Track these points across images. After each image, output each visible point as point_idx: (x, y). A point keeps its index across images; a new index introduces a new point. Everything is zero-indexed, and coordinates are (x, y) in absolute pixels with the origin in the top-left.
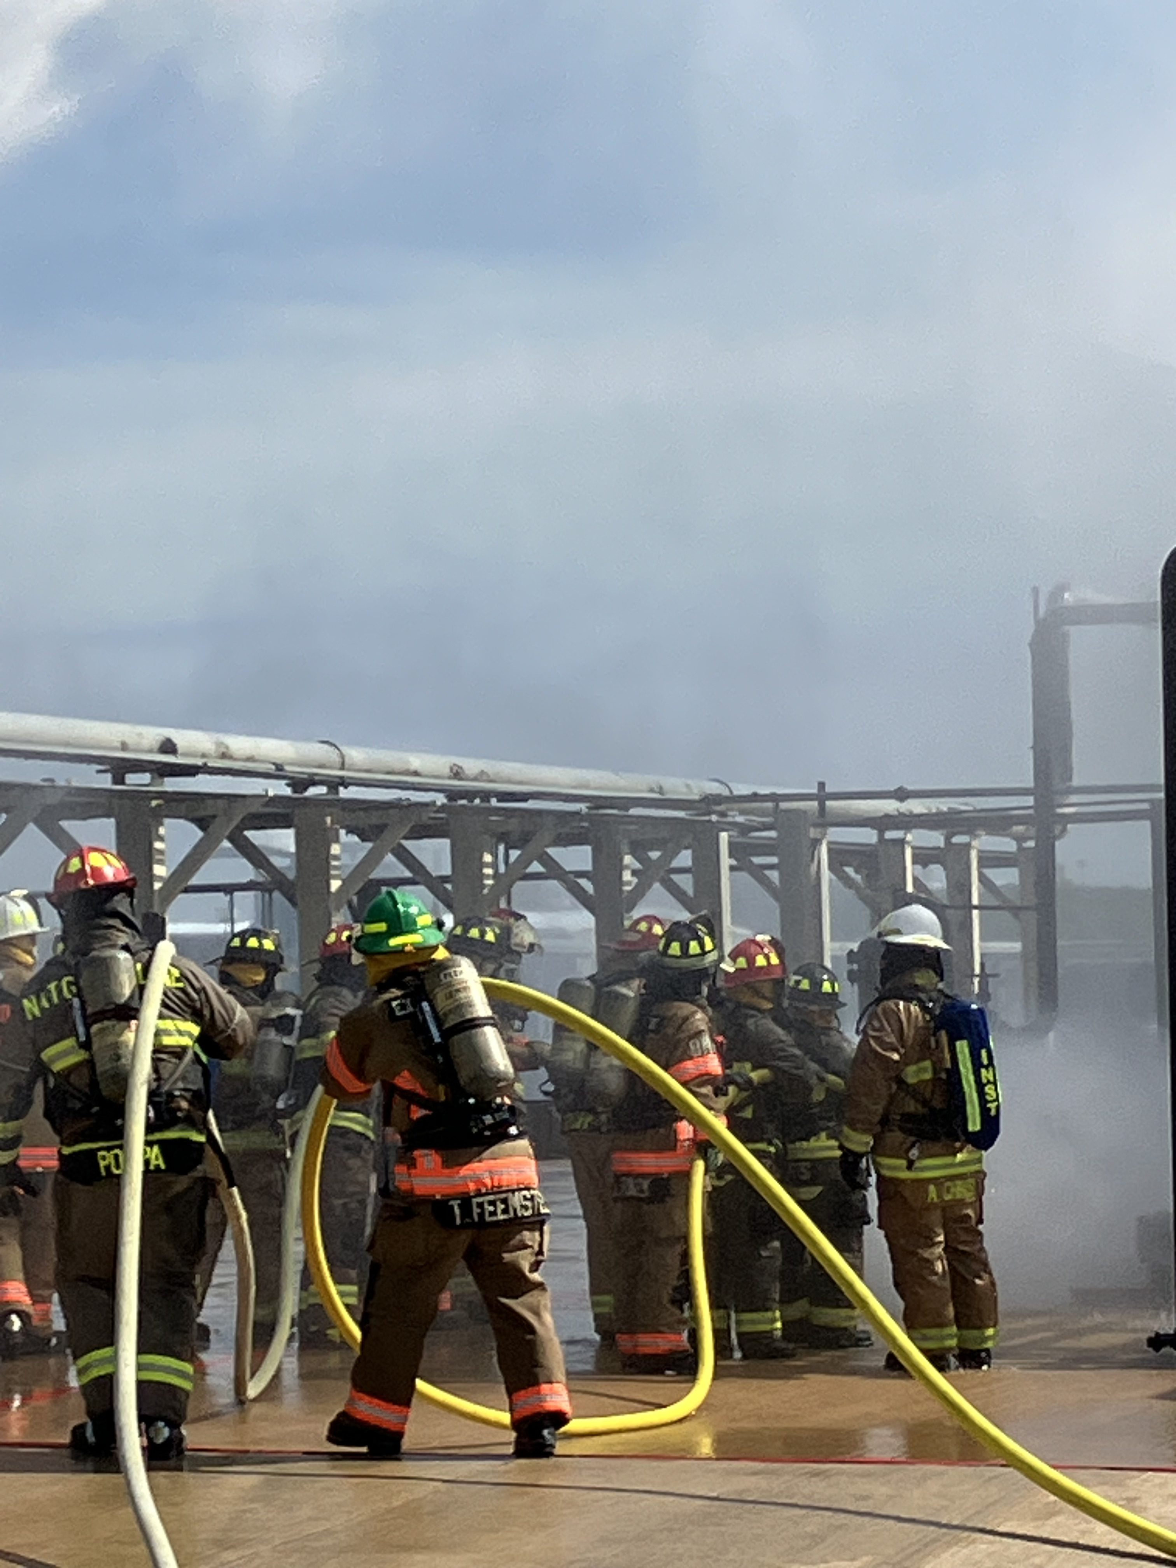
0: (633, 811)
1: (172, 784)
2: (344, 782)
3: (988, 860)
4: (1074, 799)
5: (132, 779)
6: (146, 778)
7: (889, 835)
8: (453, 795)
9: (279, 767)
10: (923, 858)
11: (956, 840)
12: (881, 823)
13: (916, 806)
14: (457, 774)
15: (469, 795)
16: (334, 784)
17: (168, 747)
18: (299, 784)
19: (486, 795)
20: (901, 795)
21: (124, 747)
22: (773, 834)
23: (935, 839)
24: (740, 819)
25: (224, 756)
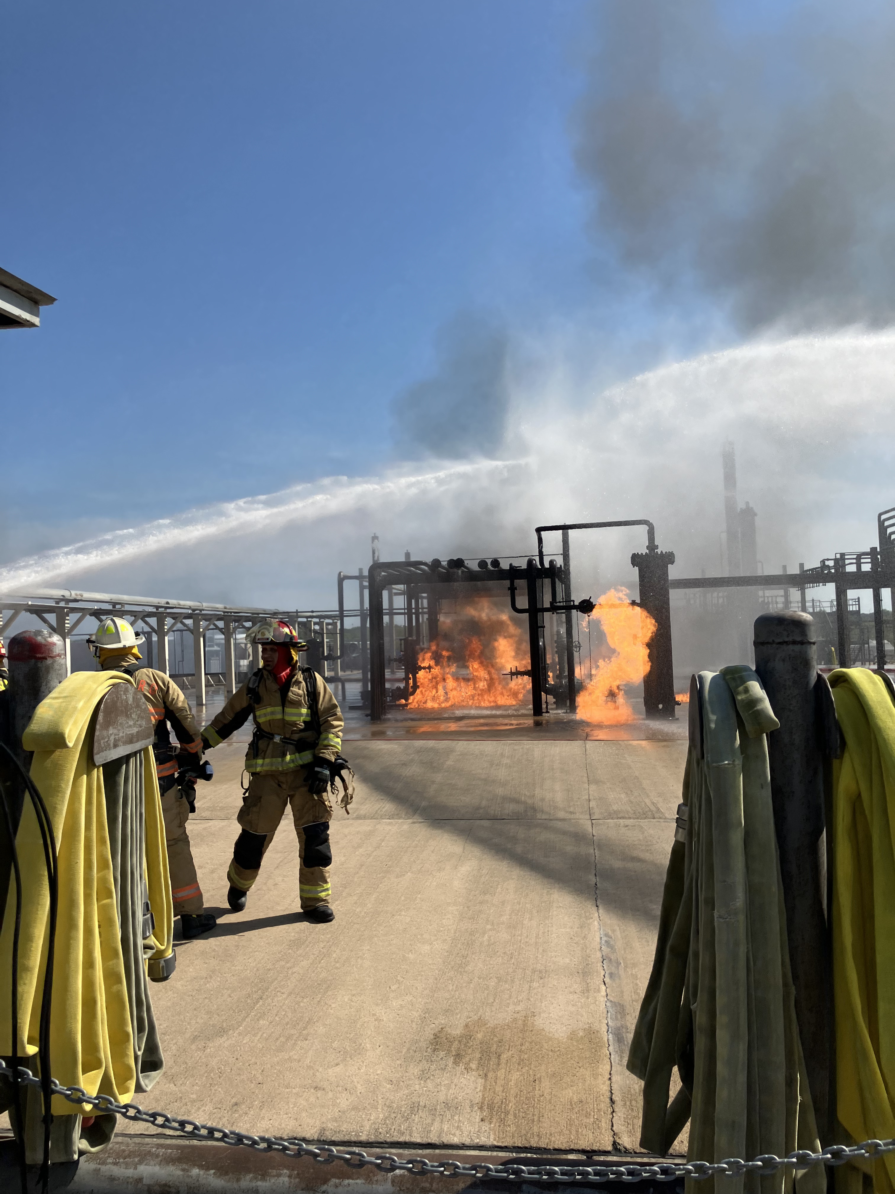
0: (260, 615)
1: (168, 611)
2: (203, 610)
3: (328, 624)
5: (160, 610)
6: (163, 609)
7: (309, 619)
8: (224, 612)
9: (190, 607)
10: (315, 624)
11: (321, 620)
12: (307, 617)
13: (314, 614)
14: (225, 608)
15: (228, 612)
16: (201, 610)
17: (168, 603)
18: (194, 610)
19: (231, 612)
20: (312, 612)
21: (159, 603)
22: (287, 619)
23: (317, 620)
24: (281, 617)
25: (179, 605)
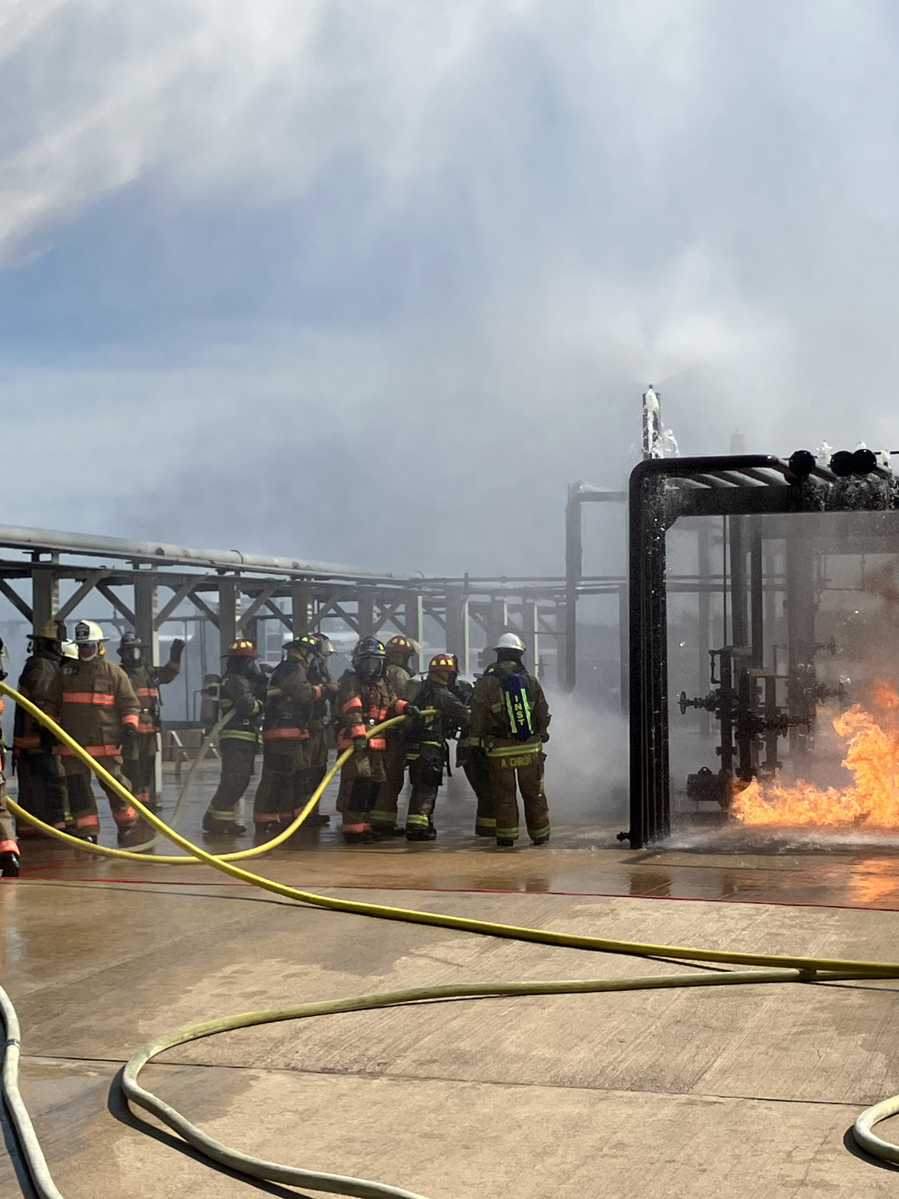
0: (378, 586)
1: (161, 569)
2: (244, 570)
3: (543, 611)
4: (583, 583)
5: (142, 567)
6: (148, 566)
7: (498, 598)
8: (294, 576)
9: (212, 562)
10: (513, 609)
11: (528, 601)
12: (492, 593)
13: (510, 585)
14: (296, 567)
15: (302, 577)
16: (238, 570)
17: (160, 552)
18: (222, 570)
19: (309, 577)
20: (504, 579)
21: (139, 551)
22: (444, 597)
23: (517, 600)
24: (428, 590)
25: (187, 556)
